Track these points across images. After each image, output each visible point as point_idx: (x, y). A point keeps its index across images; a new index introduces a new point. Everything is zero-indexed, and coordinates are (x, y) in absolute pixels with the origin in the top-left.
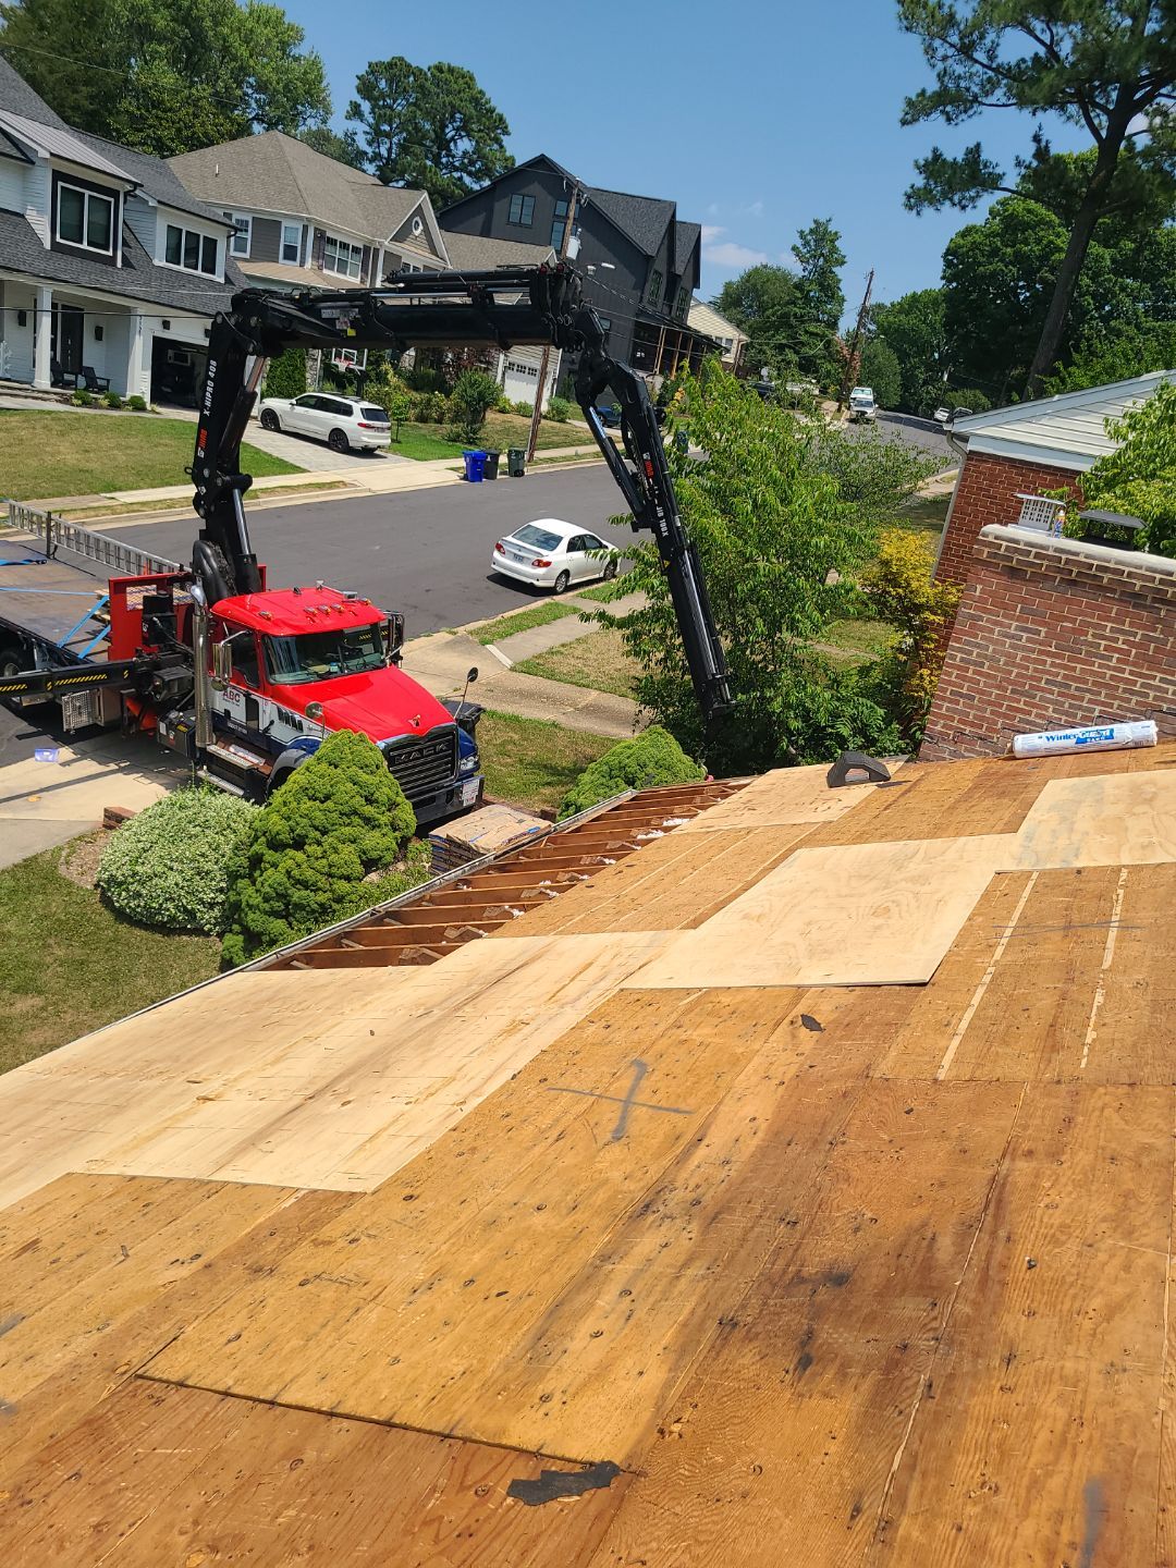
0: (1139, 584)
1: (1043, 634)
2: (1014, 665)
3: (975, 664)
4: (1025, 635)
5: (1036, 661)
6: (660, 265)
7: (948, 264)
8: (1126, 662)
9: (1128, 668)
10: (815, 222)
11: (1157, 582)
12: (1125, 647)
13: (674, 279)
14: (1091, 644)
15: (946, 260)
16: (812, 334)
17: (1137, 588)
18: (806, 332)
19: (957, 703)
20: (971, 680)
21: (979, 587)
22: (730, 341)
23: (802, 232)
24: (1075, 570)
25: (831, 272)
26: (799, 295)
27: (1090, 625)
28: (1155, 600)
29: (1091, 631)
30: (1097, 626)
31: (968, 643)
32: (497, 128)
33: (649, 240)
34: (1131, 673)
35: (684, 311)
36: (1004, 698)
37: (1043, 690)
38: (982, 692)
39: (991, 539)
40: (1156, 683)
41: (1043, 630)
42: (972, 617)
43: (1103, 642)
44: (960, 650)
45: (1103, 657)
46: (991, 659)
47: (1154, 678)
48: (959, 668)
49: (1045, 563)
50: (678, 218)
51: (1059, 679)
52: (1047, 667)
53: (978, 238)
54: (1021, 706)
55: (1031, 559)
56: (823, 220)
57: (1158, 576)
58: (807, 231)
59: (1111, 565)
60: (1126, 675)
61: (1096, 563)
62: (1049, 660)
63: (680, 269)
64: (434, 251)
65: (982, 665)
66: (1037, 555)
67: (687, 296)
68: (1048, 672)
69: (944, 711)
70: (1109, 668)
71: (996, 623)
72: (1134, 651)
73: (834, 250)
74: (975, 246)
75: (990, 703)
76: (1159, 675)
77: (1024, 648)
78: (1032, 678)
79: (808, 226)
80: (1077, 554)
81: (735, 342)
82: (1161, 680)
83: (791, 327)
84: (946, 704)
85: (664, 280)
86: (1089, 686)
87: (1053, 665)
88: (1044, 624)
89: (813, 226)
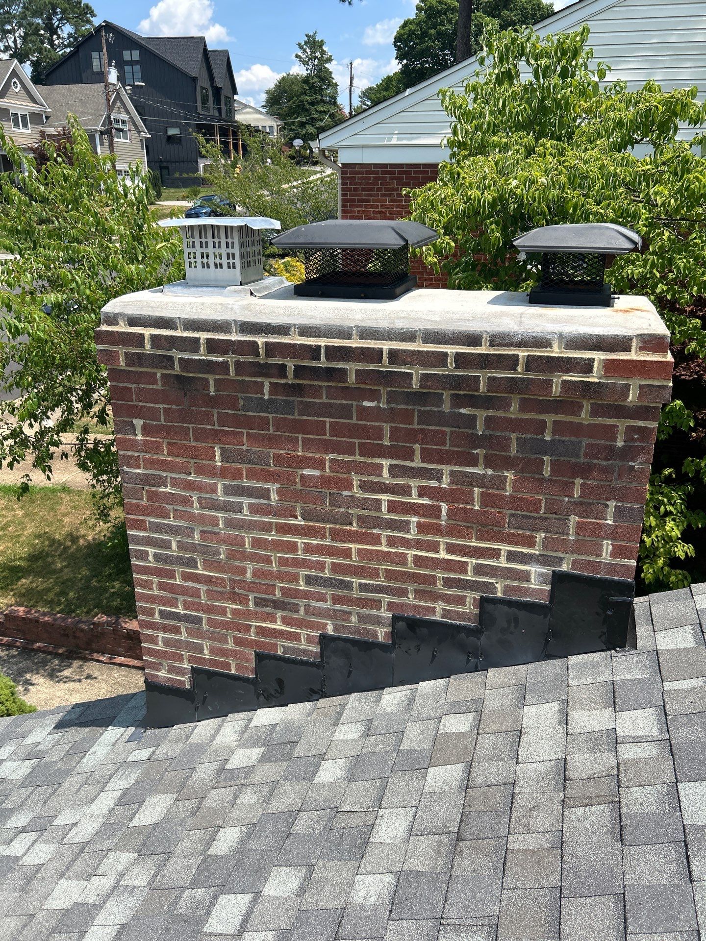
0: (416, 372)
1: (274, 497)
2: (245, 556)
3: (180, 561)
4: (246, 501)
5: (278, 546)
6: (204, 82)
7: (398, 48)
8: (437, 530)
9: (443, 540)
10: (307, 36)
11: (451, 364)
12: (425, 501)
13: (217, 91)
14: (363, 504)
15: (396, 46)
16: (320, 112)
17: (415, 383)
18: (317, 111)
19: (177, 631)
20: (184, 591)
21: (138, 423)
22: (271, 127)
23: (299, 44)
24: (290, 364)
25: (325, 68)
26: (307, 88)
27: (350, 467)
28: (458, 401)
29: (356, 479)
30: (362, 469)
31: (156, 528)
32: (87, 13)
33: (193, 67)
34: (451, 549)
35: (231, 111)
36: (247, 614)
37: (307, 595)
38: (209, 610)
39: (122, 328)
40: (503, 563)
41: (273, 487)
42: (145, 480)
43: (384, 497)
44: (148, 542)
45: (392, 525)
46: (204, 550)
47: (496, 554)
48: (158, 573)
49: (230, 358)
50: (209, 49)
51: (327, 574)
52: (300, 555)
53: (412, 27)
54: (279, 626)
55: (202, 355)
56: (311, 34)
57: (451, 350)
58: (303, 43)
59: (355, 343)
60: (443, 555)
61: (323, 342)
62: (300, 541)
63: (220, 83)
64: (34, 101)
65: (193, 564)
66: (213, 346)
67: (230, 102)
68: (305, 564)
69: (160, 647)
70: (407, 543)
71: (189, 486)
72: (444, 507)
73: (323, 53)
74: (411, 33)
75: (226, 625)
76: (505, 548)
77: (252, 526)
78: (281, 576)
79: (303, 40)
80: (283, 330)
81: (275, 127)
82: (512, 557)
83: (307, 110)
84: (161, 635)
85: (210, 93)
86: (382, 581)
87: (308, 549)
88: (270, 477)
89: (306, 39)
